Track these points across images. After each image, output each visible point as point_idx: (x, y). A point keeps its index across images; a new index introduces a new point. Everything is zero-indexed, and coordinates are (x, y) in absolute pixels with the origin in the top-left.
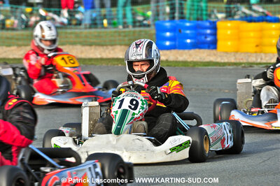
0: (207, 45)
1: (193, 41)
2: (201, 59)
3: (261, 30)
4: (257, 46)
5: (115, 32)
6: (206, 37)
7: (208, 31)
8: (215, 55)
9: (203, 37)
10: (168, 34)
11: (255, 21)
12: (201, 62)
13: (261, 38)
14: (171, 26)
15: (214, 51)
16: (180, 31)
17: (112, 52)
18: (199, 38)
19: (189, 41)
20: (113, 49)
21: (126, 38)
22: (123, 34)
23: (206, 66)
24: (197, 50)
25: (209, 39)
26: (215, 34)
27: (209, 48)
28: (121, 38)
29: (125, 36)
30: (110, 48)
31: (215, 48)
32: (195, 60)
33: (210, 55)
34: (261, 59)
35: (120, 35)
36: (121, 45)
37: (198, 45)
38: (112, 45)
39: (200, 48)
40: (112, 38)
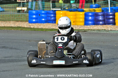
0: (51, 21)
1: (45, 19)
2: (49, 27)
3: (76, 15)
4: (74, 22)
5: (10, 15)
6: (51, 18)
7: (52, 15)
8: (55, 26)
9: (50, 18)
10: (34, 16)
11: (73, 11)
12: (49, 29)
13: (75, 18)
14: (36, 12)
15: (55, 24)
16: (39, 15)
17: (9, 24)
18: (48, 18)
19: (43, 19)
20: (10, 23)
21: (16, 18)
22: (14, 16)
23: (51, 30)
24: (47, 23)
25: (52, 19)
26: (55, 17)
27: (52, 23)
28: (13, 18)
29: (15, 17)
30: (8, 22)
31: (55, 23)
32: (46, 28)
33: (52, 26)
34: (76, 28)
35: (12, 17)
36: (13, 21)
37: (47, 21)
38: (9, 21)
39: (48, 23)
40: (9, 18)
